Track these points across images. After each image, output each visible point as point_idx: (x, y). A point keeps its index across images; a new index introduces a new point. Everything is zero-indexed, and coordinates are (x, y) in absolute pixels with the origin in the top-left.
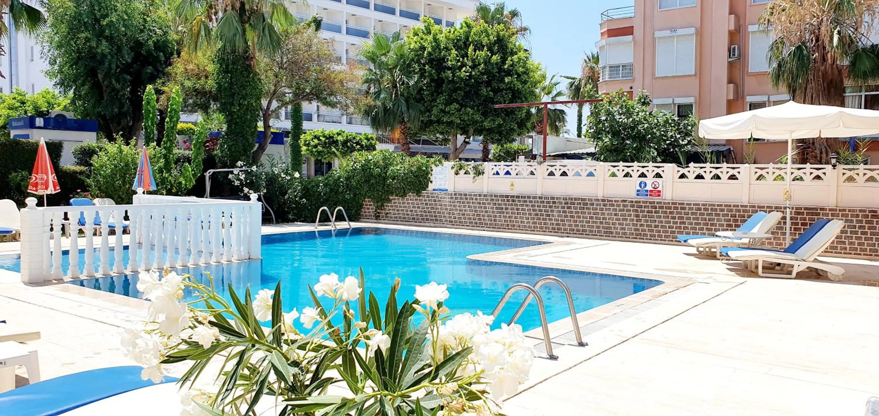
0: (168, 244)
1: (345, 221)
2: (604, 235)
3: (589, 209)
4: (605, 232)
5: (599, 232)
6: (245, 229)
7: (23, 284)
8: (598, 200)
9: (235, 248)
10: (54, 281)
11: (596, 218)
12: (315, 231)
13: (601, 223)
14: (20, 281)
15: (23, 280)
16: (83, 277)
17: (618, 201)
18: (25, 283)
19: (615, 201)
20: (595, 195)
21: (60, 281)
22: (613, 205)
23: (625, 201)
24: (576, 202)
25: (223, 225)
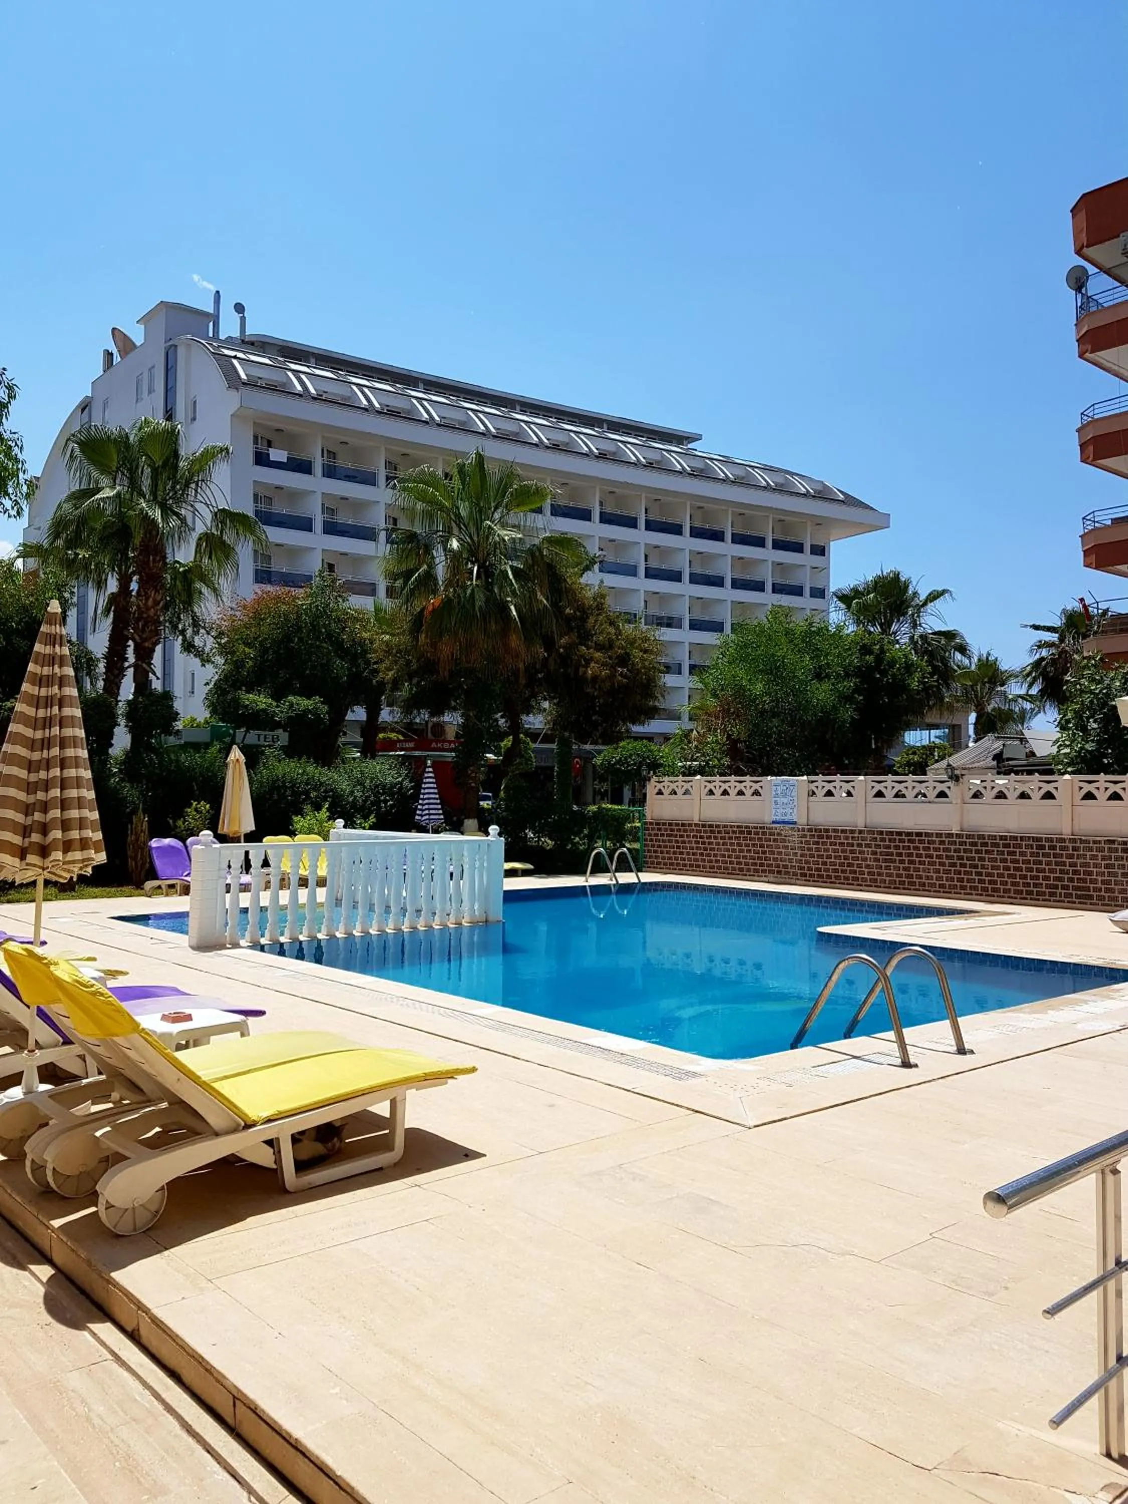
0: (376, 901)
1: (631, 871)
2: (1077, 901)
3: (1048, 855)
4: (1078, 897)
5: (1066, 895)
6: (481, 877)
7: (190, 949)
8: (1063, 840)
9: (466, 906)
10: (228, 946)
11: (1062, 872)
12: (585, 887)
13: (1071, 880)
14: (187, 945)
15: (192, 944)
16: (263, 941)
17: (1100, 842)
18: (193, 948)
19: (1095, 842)
20: (1058, 831)
21: (236, 945)
22: (1091, 849)
23: (1113, 842)
24: (1024, 843)
25: (452, 874)
